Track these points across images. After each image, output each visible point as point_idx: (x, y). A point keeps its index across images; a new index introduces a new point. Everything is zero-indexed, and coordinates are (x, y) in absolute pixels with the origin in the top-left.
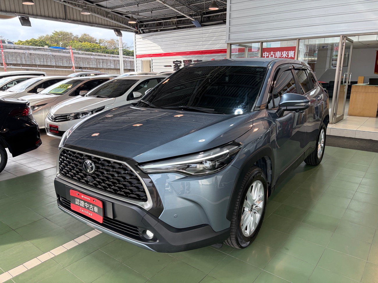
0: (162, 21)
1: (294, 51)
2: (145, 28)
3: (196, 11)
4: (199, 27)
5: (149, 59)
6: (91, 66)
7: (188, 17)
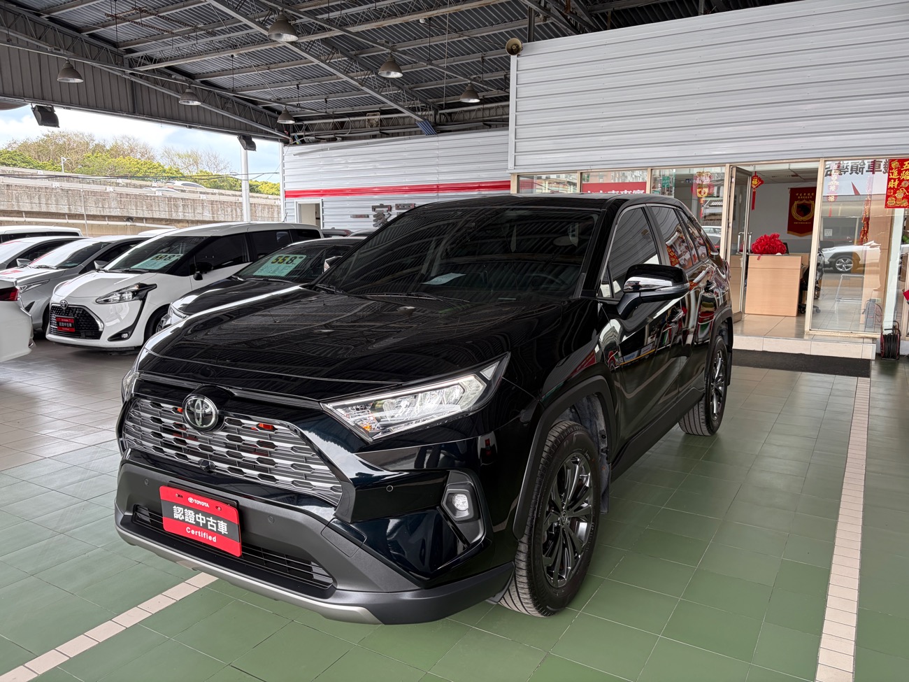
0: (347, 119)
1: (643, 191)
2: (307, 133)
3: (424, 100)
4: (430, 134)
5: (317, 200)
6: (156, 215)
7: (407, 113)
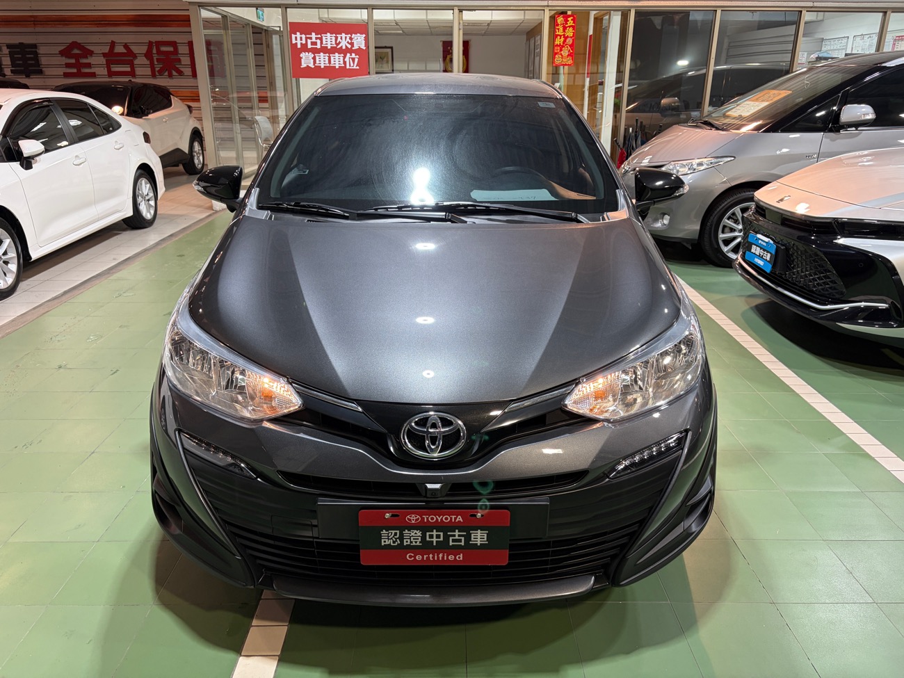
1: (364, 35)
